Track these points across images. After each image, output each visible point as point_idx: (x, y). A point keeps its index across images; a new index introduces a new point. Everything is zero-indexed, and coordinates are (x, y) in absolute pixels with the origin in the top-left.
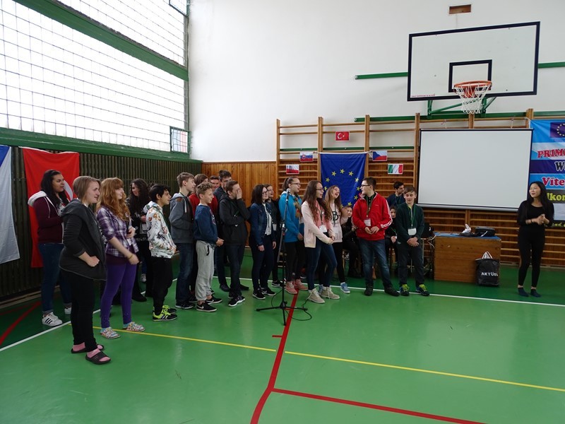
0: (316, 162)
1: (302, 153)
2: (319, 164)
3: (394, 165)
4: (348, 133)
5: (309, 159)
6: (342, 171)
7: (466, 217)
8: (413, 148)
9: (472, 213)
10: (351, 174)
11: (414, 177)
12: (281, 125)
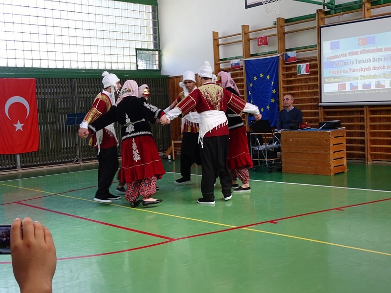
0: (242, 69)
1: (232, 62)
2: (244, 71)
3: (302, 65)
4: (266, 37)
5: (236, 67)
6: (262, 75)
7: (365, 114)
8: (315, 46)
9: (370, 109)
10: (268, 77)
11: (318, 76)
12: (220, 36)
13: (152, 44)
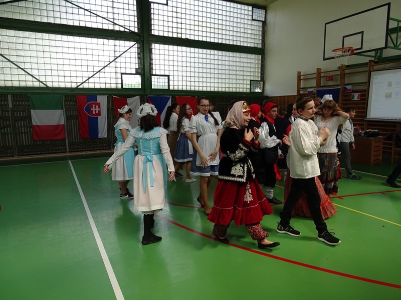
0: (315, 94)
1: (308, 90)
3: (355, 94)
4: (332, 76)
5: (311, 93)
11: (366, 102)
12: (302, 74)
13: (260, 78)
